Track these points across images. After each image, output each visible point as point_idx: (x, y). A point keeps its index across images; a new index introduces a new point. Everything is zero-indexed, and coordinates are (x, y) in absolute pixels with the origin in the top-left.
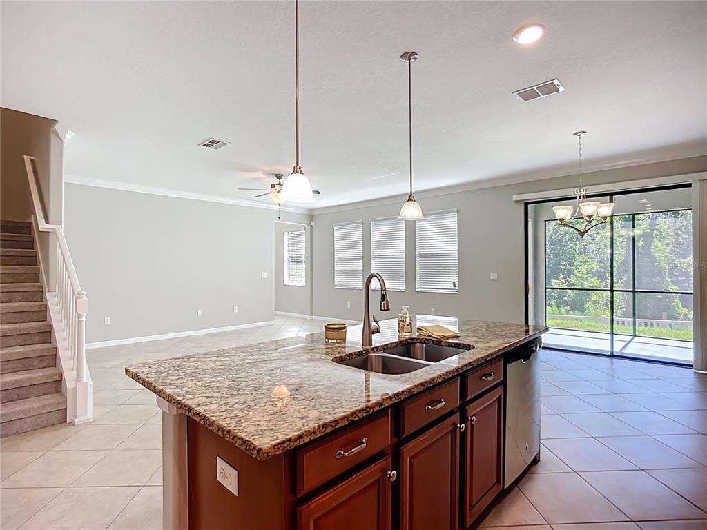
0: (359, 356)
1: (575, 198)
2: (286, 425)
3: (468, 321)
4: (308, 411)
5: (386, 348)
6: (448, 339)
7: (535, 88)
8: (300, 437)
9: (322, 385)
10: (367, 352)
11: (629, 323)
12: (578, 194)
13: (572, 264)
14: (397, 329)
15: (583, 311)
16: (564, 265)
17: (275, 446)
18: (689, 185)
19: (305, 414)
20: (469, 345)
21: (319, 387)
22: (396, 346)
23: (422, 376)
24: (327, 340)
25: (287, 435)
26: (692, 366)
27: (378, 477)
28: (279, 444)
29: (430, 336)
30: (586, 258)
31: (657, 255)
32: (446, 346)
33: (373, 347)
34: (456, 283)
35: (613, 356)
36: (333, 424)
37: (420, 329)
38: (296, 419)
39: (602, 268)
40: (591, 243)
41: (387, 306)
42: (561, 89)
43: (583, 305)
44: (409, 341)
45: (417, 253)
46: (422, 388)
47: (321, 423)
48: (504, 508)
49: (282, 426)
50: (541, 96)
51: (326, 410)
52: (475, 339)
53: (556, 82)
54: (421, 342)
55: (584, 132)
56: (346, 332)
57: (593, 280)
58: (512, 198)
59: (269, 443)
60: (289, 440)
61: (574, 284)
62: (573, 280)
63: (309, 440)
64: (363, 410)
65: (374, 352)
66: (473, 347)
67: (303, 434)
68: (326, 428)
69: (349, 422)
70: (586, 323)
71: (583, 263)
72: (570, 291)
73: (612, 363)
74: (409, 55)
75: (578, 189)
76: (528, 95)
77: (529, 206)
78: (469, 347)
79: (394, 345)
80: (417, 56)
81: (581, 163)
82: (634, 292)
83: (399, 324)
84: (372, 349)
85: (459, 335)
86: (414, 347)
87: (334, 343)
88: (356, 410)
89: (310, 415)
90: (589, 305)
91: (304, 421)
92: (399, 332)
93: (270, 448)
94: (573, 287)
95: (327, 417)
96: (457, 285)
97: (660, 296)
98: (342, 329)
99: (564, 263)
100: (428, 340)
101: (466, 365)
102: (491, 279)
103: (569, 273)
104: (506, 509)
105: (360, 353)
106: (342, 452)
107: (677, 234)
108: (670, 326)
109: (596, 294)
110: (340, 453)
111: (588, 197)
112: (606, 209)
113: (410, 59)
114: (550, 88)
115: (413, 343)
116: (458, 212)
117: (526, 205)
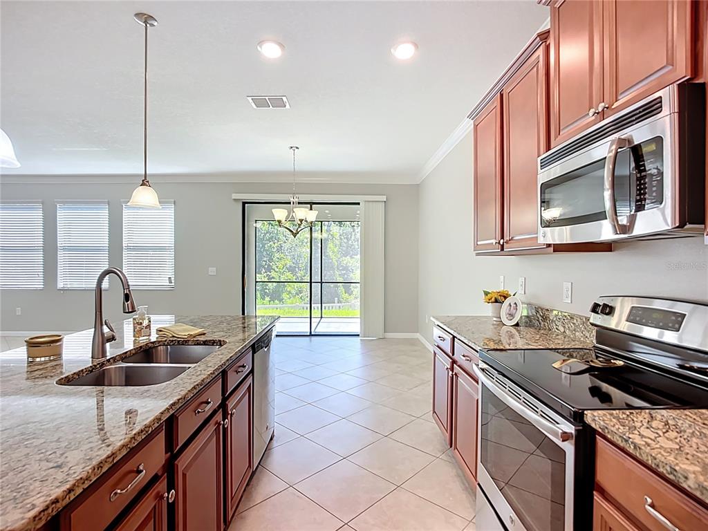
0: (91, 371)
1: (290, 203)
2: (38, 484)
3: (205, 317)
4: (62, 454)
5: (124, 357)
6: (194, 337)
7: (267, 98)
8: (70, 490)
9: (62, 417)
10: (103, 364)
11: (318, 308)
12: (292, 200)
13: (271, 260)
14: (132, 333)
15: (281, 300)
16: (264, 261)
17: (35, 517)
18: (359, 204)
19: (60, 461)
20: (220, 341)
21: (60, 421)
22: (136, 353)
23: (190, 379)
24: (30, 360)
25: (49, 495)
26: (358, 335)
27: (153, 505)
28: (40, 513)
29: (174, 337)
30: (282, 255)
31: (331, 254)
32: (195, 345)
33: (108, 358)
34: (173, 279)
35: (311, 335)
36: (111, 459)
37: (161, 331)
38: (47, 472)
39: (294, 263)
40: (285, 242)
41: (133, 307)
42: (288, 106)
43: (280, 295)
44: (150, 345)
45: (124, 245)
46: (195, 391)
47: (95, 463)
48: (253, 489)
49: (32, 487)
50: (271, 107)
51: (91, 445)
52: (222, 333)
53: (284, 99)
54: (164, 345)
55: (297, 148)
56: (61, 345)
57: (288, 274)
58: (231, 195)
59: (23, 519)
60: (56, 501)
61: (273, 278)
62: (273, 274)
63: (81, 490)
64: (142, 431)
65: (111, 364)
66: (225, 343)
67: (74, 485)
68: (101, 467)
69: (128, 450)
70: (287, 310)
71: (280, 259)
72: (270, 284)
73: (311, 341)
74: (147, 19)
75: (292, 195)
76: (260, 103)
77: (246, 205)
78: (220, 343)
79: (134, 352)
80: (155, 24)
81: (294, 173)
82: (321, 283)
83: (135, 328)
84: (109, 361)
85: (205, 332)
86: (157, 351)
87: (45, 362)
88: (135, 434)
89: (68, 459)
90: (285, 296)
91: (65, 469)
92: (134, 336)
93: (28, 523)
94: (273, 280)
95: (100, 453)
96: (173, 281)
97: (332, 285)
98: (56, 341)
99: (265, 259)
100: (172, 341)
101: (228, 360)
102: (210, 274)
103: (269, 269)
104: (255, 489)
105: (92, 369)
106: (119, 491)
107: (341, 239)
108: (340, 307)
109: (290, 286)
110: (116, 494)
111: (299, 203)
112: (311, 215)
113: (146, 22)
114: (278, 103)
115: (154, 347)
116: (174, 204)
117: (244, 204)
